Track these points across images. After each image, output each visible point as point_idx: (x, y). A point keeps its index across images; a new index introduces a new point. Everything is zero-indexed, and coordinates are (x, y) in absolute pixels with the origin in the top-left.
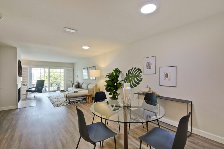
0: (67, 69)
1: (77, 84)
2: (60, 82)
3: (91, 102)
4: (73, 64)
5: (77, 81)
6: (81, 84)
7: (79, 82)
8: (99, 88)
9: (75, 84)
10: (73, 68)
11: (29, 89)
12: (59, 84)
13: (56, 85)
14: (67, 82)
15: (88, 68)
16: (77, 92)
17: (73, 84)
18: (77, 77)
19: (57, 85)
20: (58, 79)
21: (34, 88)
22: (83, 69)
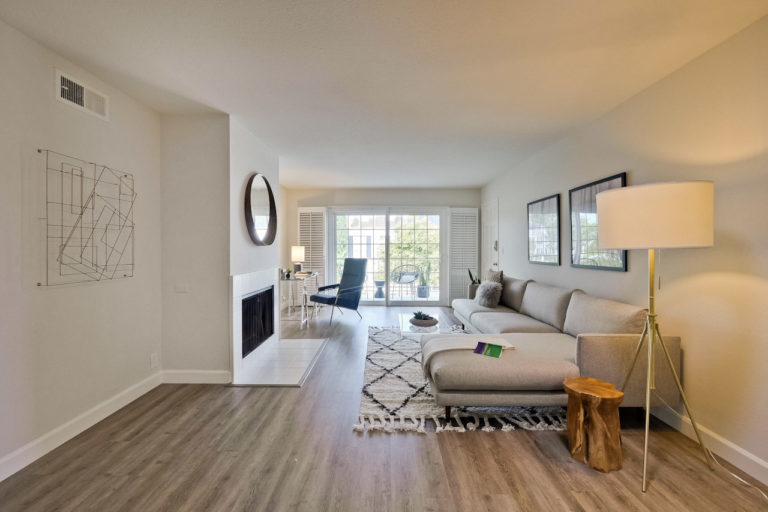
0: (453, 216)
1: (494, 284)
2: (429, 268)
3: (610, 459)
4: (478, 191)
5: (496, 269)
6: (515, 287)
7: (507, 275)
8: (678, 340)
9: (487, 283)
10: (476, 211)
11: (322, 289)
12: (425, 275)
13: (412, 278)
14: (452, 268)
15: (559, 197)
16: (496, 350)
17: (475, 283)
18: (496, 248)
19: (419, 278)
20: (430, 256)
21: (334, 287)
22: (528, 205)
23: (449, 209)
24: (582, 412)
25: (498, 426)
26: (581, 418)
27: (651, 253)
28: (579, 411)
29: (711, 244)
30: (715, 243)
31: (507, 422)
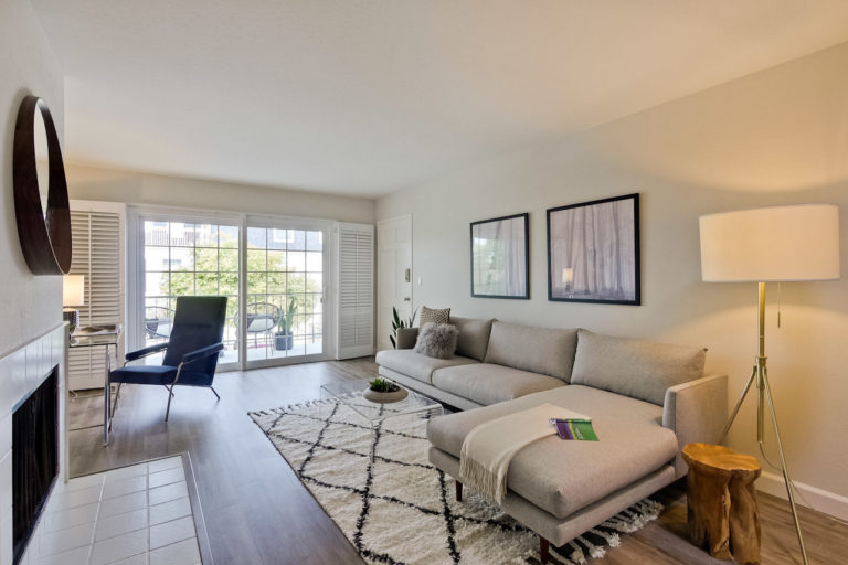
0: (344, 235)
4: (370, 207)
11: (131, 356)
13: (270, 323)
15: (527, 216)
16: (586, 428)
18: (409, 278)
21: (156, 349)
22: (472, 224)
23: (337, 225)
24: (728, 495)
25: (602, 542)
26: (728, 502)
27: (761, 286)
28: (723, 493)
29: (837, 276)
30: (842, 276)
31: (611, 531)
